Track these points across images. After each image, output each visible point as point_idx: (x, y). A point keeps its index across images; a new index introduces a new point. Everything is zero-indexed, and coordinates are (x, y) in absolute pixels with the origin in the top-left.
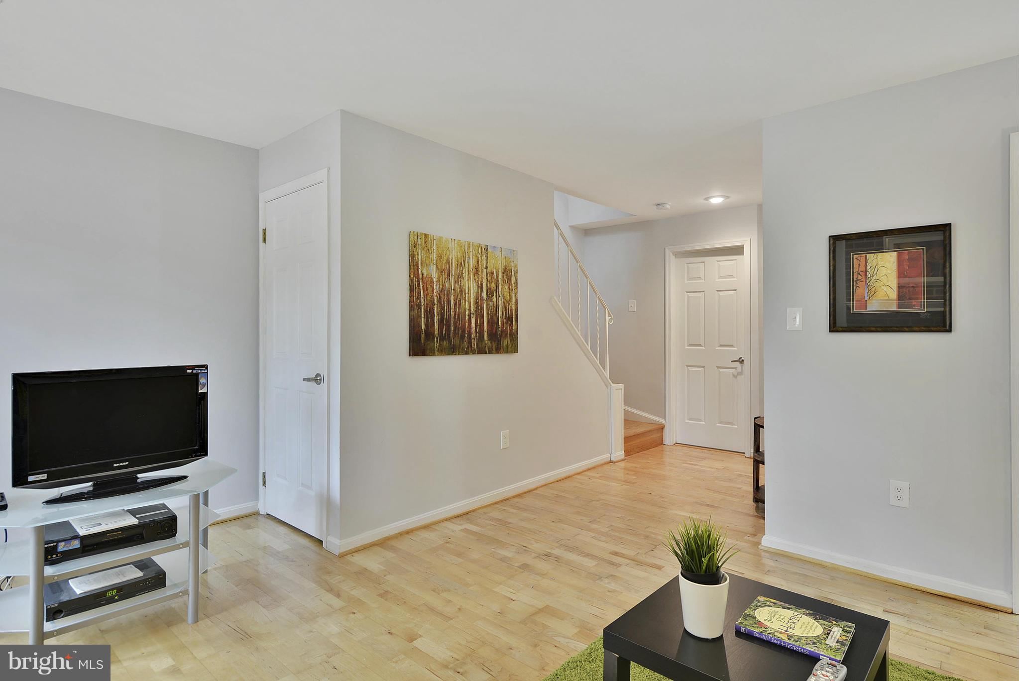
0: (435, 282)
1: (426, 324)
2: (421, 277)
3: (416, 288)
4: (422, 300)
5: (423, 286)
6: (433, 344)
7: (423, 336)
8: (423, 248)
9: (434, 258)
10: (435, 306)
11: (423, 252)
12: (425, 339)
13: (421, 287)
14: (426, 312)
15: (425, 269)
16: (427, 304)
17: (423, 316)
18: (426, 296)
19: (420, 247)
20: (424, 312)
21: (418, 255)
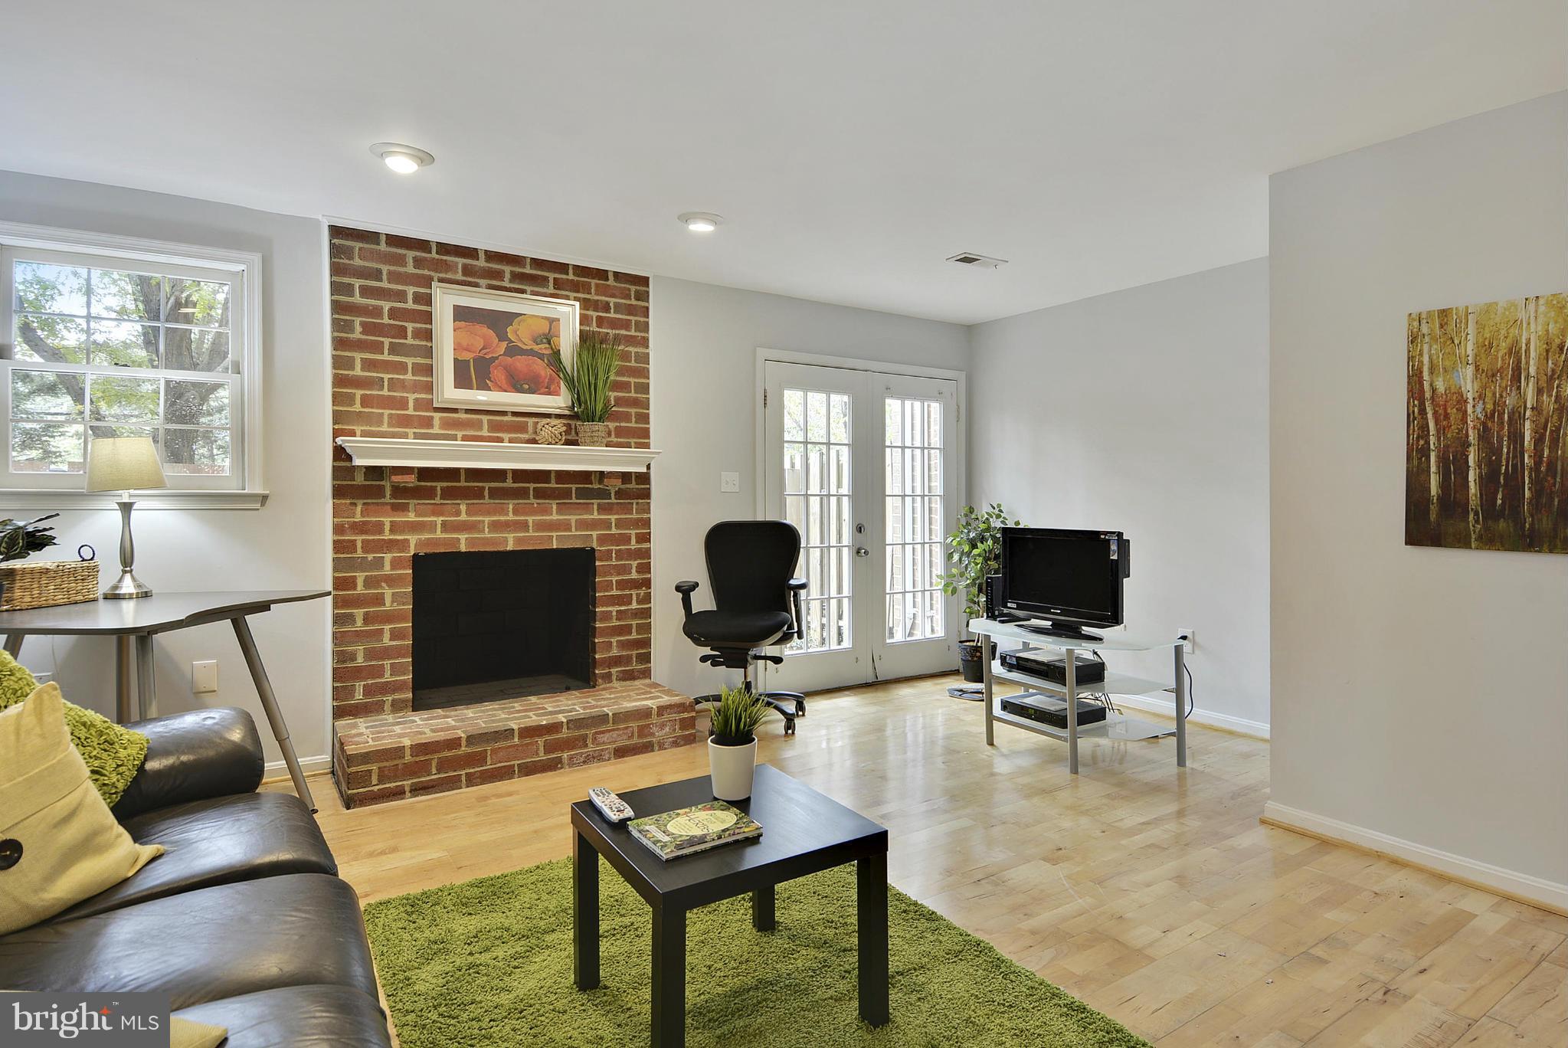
0: (1470, 400)
1: (1444, 485)
2: (1428, 395)
3: (1415, 419)
4: (1432, 440)
5: (1435, 413)
6: (1462, 525)
7: (1434, 509)
8: (1434, 339)
9: (1469, 352)
10: (1471, 449)
11: (1435, 346)
12: (1439, 515)
13: (1430, 416)
14: (1443, 460)
15: (1440, 379)
16: (1447, 447)
17: (1433, 469)
18: (1441, 431)
19: (1427, 339)
20: (1438, 463)
21: (1421, 354)
